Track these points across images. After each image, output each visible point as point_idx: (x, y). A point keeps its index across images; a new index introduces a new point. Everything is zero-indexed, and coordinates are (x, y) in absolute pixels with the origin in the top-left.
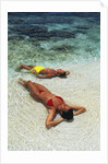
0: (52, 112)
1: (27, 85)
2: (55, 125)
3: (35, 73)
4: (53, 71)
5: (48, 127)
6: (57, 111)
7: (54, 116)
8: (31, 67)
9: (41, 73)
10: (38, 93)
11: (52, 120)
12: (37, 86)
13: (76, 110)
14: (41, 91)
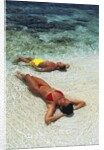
0: (51, 107)
1: (25, 79)
2: (54, 121)
3: (33, 66)
4: (53, 64)
5: (48, 123)
6: (57, 106)
7: (54, 112)
8: (30, 60)
9: (41, 65)
10: (37, 88)
11: (52, 115)
12: (36, 80)
13: (76, 104)
14: (40, 85)
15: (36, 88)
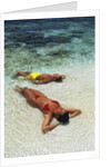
0: (48, 116)
1: (23, 92)
2: (51, 129)
3: (31, 80)
4: (49, 76)
5: (44, 131)
6: (53, 115)
8: (28, 73)
9: (38, 78)
11: (49, 124)
13: (72, 112)
14: (37, 97)
15: (34, 100)
